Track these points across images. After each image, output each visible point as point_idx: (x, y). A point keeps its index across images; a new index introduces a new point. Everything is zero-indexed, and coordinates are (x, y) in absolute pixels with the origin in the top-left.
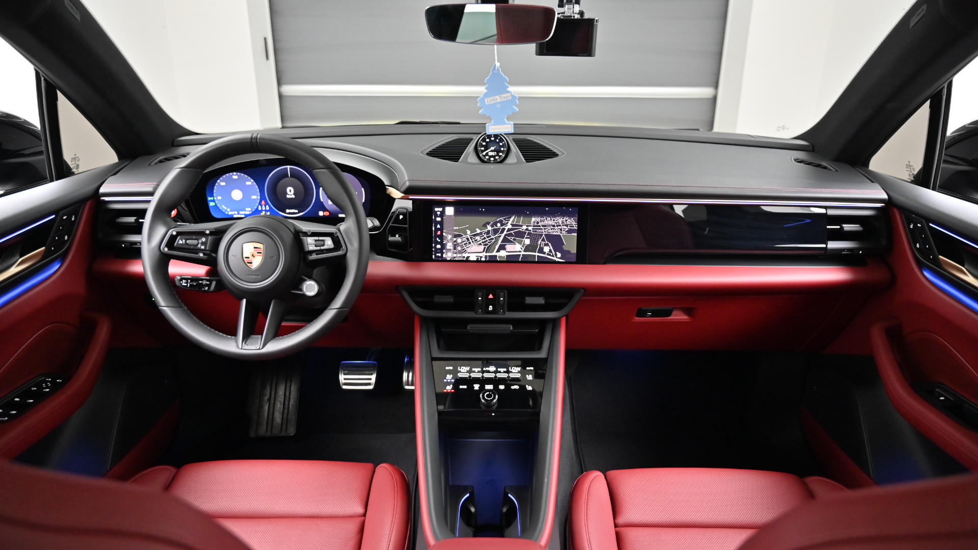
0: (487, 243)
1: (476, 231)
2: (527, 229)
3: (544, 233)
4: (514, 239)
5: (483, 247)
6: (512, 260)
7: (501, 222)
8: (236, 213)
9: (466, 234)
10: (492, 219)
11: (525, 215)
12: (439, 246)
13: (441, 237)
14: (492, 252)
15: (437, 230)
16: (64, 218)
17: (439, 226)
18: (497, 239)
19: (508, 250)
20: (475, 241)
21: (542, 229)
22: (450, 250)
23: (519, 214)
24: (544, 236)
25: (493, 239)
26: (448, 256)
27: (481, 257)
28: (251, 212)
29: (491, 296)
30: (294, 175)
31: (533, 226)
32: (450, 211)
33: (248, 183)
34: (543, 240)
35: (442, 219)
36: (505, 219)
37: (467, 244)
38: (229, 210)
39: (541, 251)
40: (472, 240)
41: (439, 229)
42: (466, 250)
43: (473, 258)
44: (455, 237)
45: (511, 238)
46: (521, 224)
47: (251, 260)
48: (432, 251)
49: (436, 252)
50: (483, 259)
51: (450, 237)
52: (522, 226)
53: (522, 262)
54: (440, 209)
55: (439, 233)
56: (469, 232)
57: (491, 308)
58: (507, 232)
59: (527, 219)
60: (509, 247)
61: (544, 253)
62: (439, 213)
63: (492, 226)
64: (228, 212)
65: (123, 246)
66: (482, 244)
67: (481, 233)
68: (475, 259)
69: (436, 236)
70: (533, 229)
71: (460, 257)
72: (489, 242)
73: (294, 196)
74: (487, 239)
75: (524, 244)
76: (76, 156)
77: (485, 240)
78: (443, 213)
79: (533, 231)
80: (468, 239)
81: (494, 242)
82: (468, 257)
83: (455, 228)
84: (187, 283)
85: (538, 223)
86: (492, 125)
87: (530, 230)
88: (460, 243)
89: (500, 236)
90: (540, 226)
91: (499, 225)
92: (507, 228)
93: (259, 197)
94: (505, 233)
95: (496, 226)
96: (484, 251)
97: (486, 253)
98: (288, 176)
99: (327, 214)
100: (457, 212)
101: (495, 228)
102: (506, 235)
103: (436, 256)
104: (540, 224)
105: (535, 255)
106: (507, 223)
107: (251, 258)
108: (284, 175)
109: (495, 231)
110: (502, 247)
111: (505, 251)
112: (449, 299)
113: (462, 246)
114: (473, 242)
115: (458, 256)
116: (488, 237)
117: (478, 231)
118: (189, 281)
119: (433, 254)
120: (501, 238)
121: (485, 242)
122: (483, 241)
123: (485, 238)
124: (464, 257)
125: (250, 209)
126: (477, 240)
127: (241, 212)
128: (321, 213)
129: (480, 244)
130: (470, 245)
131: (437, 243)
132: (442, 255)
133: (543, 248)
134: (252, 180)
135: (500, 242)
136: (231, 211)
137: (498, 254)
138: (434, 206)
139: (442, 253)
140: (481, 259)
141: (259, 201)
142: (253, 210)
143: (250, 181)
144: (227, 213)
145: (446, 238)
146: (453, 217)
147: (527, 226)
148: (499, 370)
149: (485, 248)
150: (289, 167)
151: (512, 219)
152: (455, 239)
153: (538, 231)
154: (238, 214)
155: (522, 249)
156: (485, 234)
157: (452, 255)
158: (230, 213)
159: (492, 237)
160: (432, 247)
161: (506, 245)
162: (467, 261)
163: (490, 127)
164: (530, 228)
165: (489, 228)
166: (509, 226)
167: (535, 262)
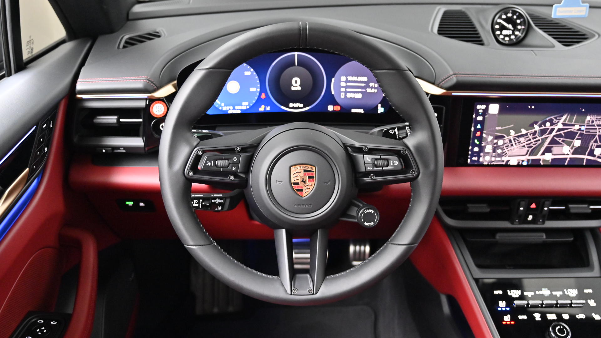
0: (532, 145)
1: (521, 132)
2: (580, 130)
3: (598, 134)
4: (563, 141)
5: (526, 149)
6: (557, 164)
7: (551, 121)
8: (231, 108)
9: (509, 135)
10: (540, 118)
11: (580, 113)
12: (476, 149)
13: (480, 139)
14: (536, 155)
15: (476, 130)
16: (44, 126)
17: (479, 126)
18: (544, 141)
19: (554, 152)
20: (518, 143)
21: (596, 129)
22: (488, 153)
23: (572, 112)
24: (597, 136)
25: (539, 140)
26: (486, 160)
27: (523, 161)
28: (248, 107)
29: (533, 206)
30: (302, 63)
31: (587, 126)
32: (494, 108)
33: (247, 73)
34: (596, 141)
35: (484, 118)
36: (556, 118)
37: (509, 146)
38: (223, 104)
39: (592, 153)
40: (515, 141)
41: (479, 130)
42: (506, 154)
43: (513, 161)
44: (496, 139)
45: (560, 140)
46: (573, 123)
47: (302, 187)
48: (468, 154)
49: (472, 156)
50: (525, 163)
51: (490, 138)
52: (574, 125)
53: (569, 166)
54: (484, 107)
55: (478, 134)
56: (512, 133)
57: (530, 218)
58: (557, 132)
59: (581, 118)
60: (556, 149)
61: (594, 156)
62: (481, 111)
63: (540, 126)
64: (222, 107)
65: (104, 151)
66: (526, 146)
67: (526, 134)
68: (516, 163)
69: (475, 137)
70: (586, 129)
71: (499, 161)
72: (534, 144)
73: (299, 88)
74: (532, 141)
75: (573, 146)
76: (31, 39)
77: (530, 142)
78: (486, 111)
79: (586, 132)
80: (510, 141)
81: (540, 144)
82: (508, 161)
83: (497, 128)
84: (198, 203)
85: (593, 122)
86: (561, 7)
87: (583, 131)
88: (502, 145)
89: (548, 137)
90: (594, 126)
91: (548, 124)
92: (556, 128)
93: (259, 90)
94: (554, 133)
95: (545, 126)
96: (526, 154)
97: (529, 155)
98: (294, 65)
99: (338, 108)
100: (501, 111)
101: (543, 127)
102: (555, 136)
103: (471, 160)
104: (594, 123)
105: (584, 159)
106: (558, 122)
107: (301, 184)
108: (290, 63)
109: (543, 132)
110: (548, 150)
111: (550, 154)
112: (484, 208)
113: (502, 149)
114: (516, 144)
115: (497, 161)
116: (533, 138)
117: (524, 131)
118: (201, 201)
119: (468, 158)
120: (548, 140)
121: (529, 144)
122: (528, 143)
123: (530, 140)
124: (503, 161)
125: (247, 103)
126: (520, 142)
127: (236, 107)
128: (331, 108)
129: (524, 146)
130: (512, 148)
131: (475, 145)
132: (479, 159)
133: (593, 150)
134: (252, 70)
135: (546, 145)
136: (226, 105)
137: (542, 158)
138: (476, 103)
139: (479, 157)
140: (522, 163)
141: (258, 94)
142: (251, 105)
143: (249, 70)
144: (220, 108)
145: (486, 139)
146: (497, 116)
147: (580, 126)
148: (554, 293)
149: (528, 151)
150: (296, 53)
151: (564, 117)
152: (495, 141)
153: (591, 131)
154: (234, 109)
155: (570, 151)
156: (530, 134)
157: (491, 159)
158: (225, 108)
159: (539, 138)
160: (469, 150)
161: (552, 147)
162: (507, 165)
163: (558, 9)
164: (583, 128)
165: (537, 128)
166: (560, 126)
167: (582, 166)
